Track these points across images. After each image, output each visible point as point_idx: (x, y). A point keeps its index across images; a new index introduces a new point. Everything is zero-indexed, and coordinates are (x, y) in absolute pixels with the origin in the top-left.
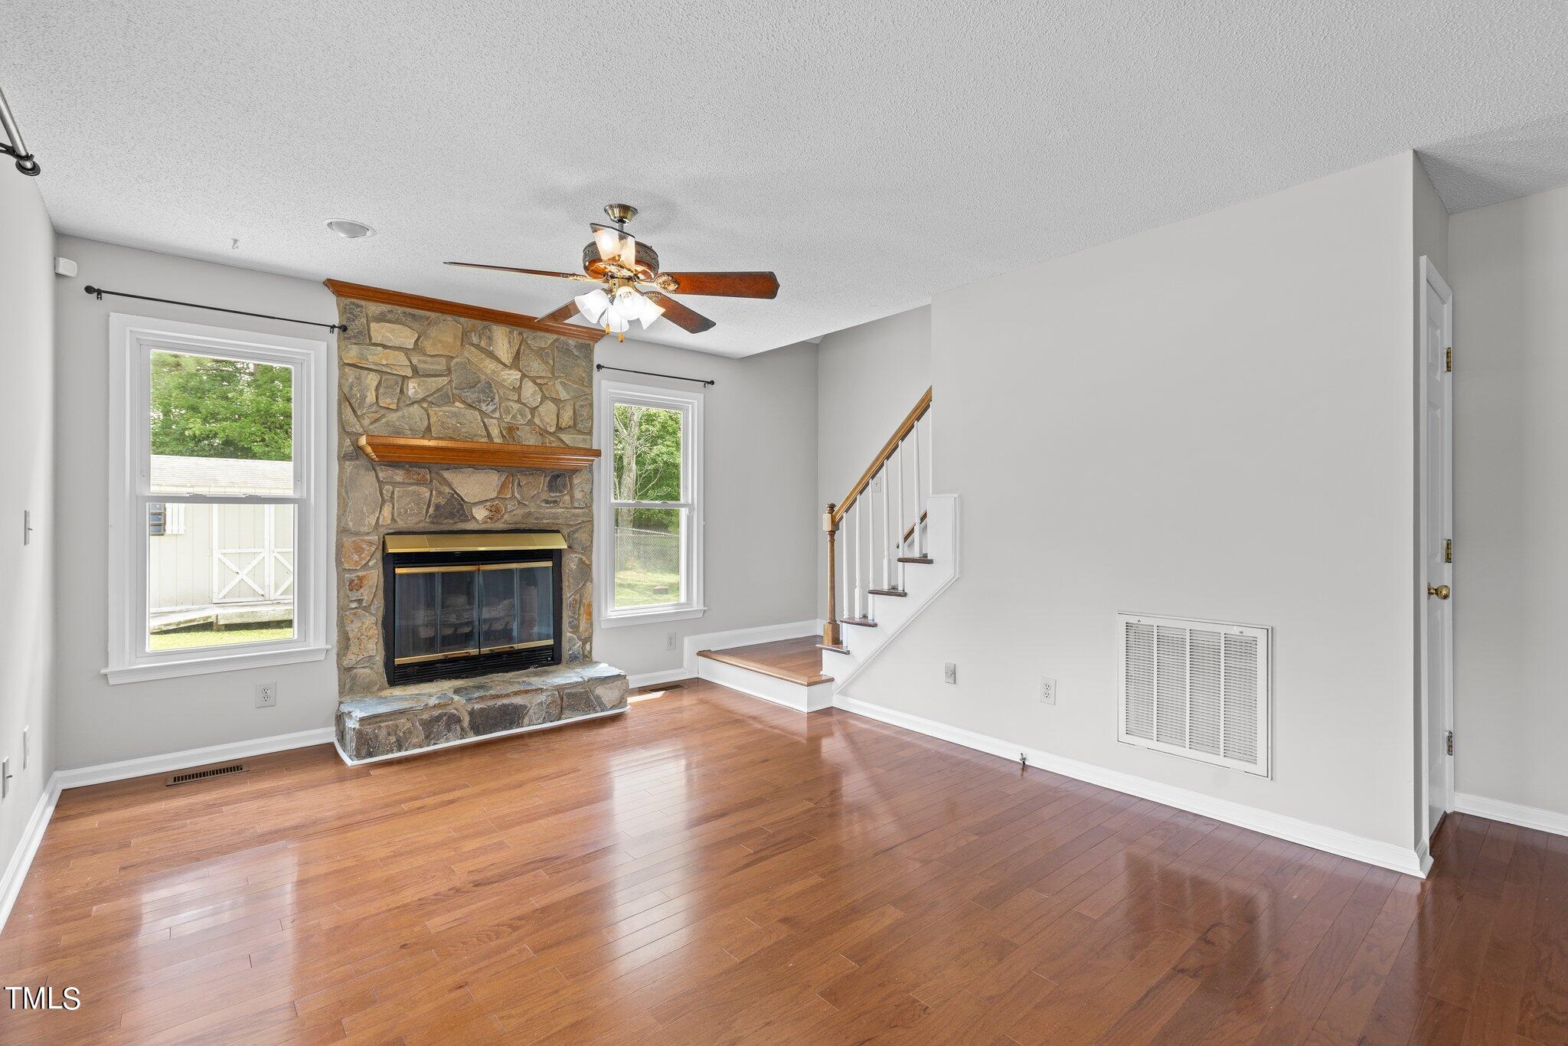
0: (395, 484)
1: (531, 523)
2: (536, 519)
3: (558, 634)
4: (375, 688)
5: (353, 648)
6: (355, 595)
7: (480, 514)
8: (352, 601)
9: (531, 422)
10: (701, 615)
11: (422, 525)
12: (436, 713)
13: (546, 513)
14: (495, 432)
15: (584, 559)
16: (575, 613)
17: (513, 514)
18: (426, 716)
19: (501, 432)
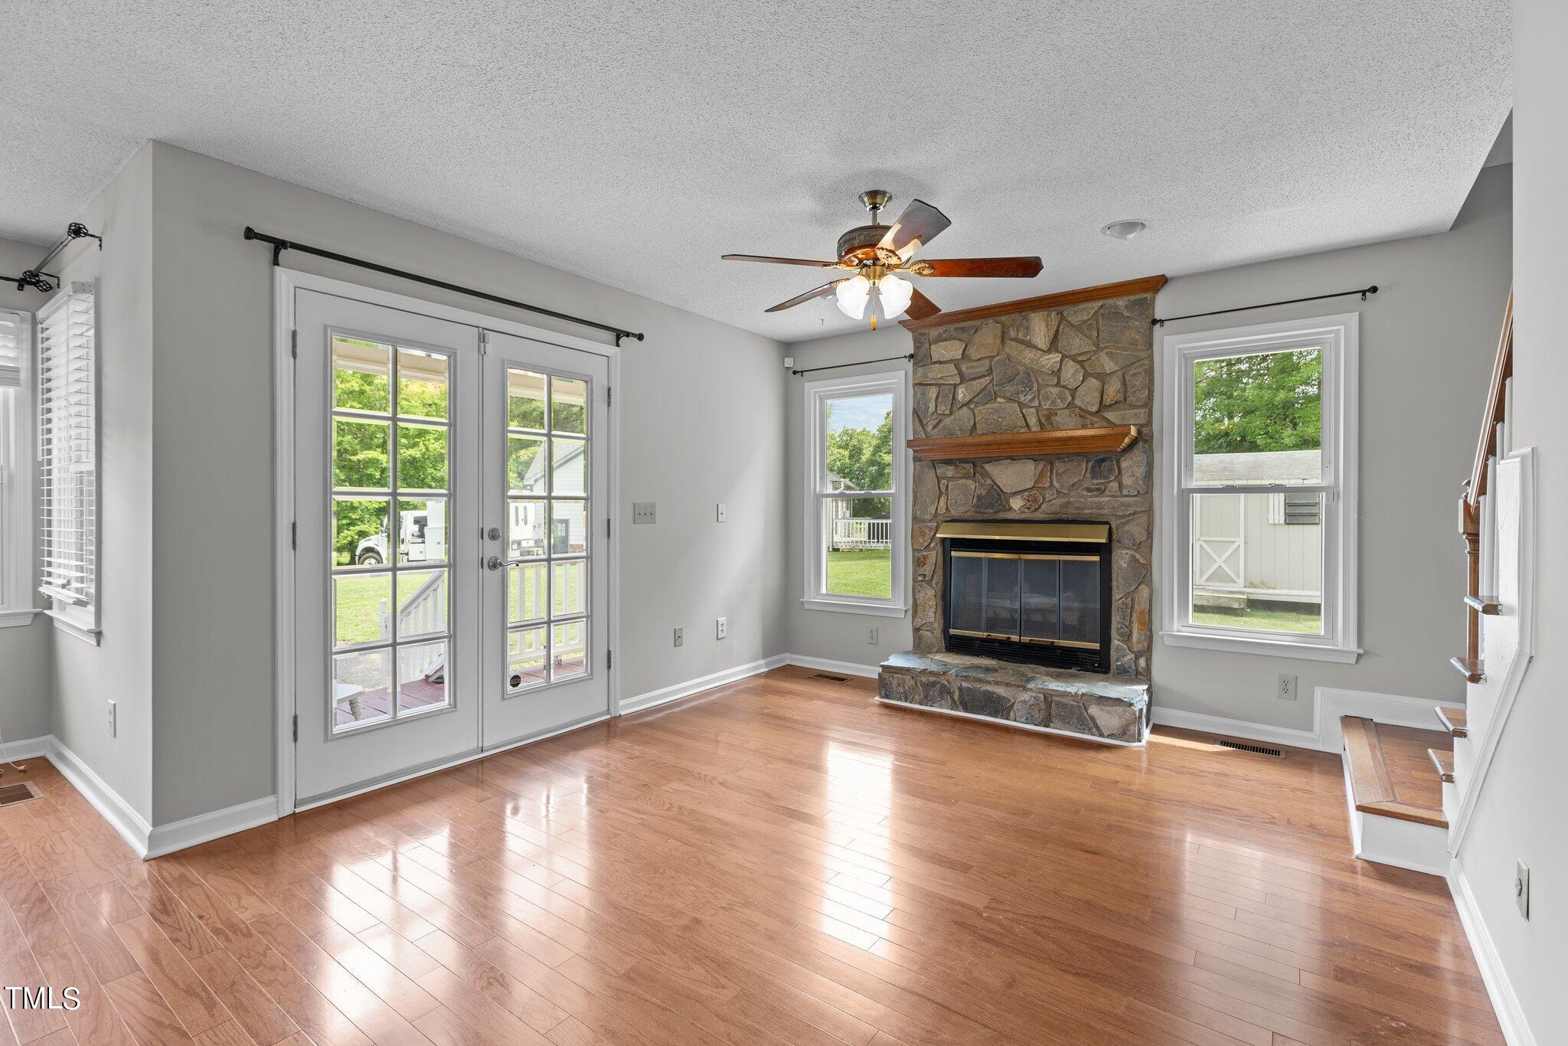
0: (949, 479)
1: (1070, 513)
2: (1076, 508)
3: (1106, 640)
4: (935, 649)
5: (920, 613)
6: (921, 571)
7: (1016, 503)
8: (920, 575)
9: (1071, 405)
10: (1353, 660)
11: (969, 514)
12: (932, 679)
13: (1086, 503)
14: (1033, 421)
15: (1138, 556)
16: (1124, 619)
17: (1051, 503)
18: (924, 679)
19: (1039, 420)
